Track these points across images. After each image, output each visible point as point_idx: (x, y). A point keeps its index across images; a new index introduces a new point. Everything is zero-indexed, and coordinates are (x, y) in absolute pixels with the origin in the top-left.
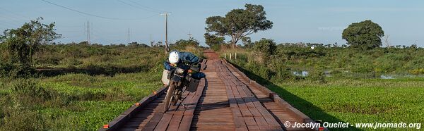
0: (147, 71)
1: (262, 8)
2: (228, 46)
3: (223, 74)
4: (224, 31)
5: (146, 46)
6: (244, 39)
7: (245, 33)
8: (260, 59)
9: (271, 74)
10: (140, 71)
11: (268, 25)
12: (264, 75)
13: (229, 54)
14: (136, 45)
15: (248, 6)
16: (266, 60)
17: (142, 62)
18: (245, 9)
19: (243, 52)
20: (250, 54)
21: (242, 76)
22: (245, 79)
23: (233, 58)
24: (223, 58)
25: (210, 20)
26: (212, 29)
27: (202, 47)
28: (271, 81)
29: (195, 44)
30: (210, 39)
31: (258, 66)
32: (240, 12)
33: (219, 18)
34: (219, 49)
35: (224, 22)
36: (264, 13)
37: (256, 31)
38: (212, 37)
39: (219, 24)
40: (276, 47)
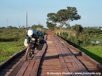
0: (17, 41)
1: (76, 9)
2: (58, 28)
3: (55, 42)
4: (56, 21)
5: (16, 28)
6: (67, 25)
7: (67, 22)
8: (74, 35)
9: (80, 42)
10: (13, 41)
11: (78, 18)
12: (76, 43)
13: (59, 32)
14: (11, 28)
15: (68, 8)
16: (78, 35)
17: (14, 36)
18: (67, 9)
19: (66, 31)
20: (69, 32)
21: (65, 43)
22: (67, 44)
23: (61, 34)
24: (55, 34)
25: (50, 15)
26: (50, 19)
27: (45, 29)
28: (80, 46)
29: (42, 27)
30: (49, 25)
31: (73, 38)
32: (64, 10)
33: (53, 14)
34: (53, 30)
35: (56, 16)
36: (77, 11)
37: (72, 20)
38: (50, 23)
39: (53, 17)
40: (82, 28)
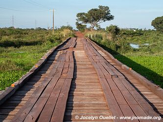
0: (41, 44)
1: (108, 8)
2: (89, 30)
4: (86, 21)
5: (45, 29)
6: (97, 26)
7: (99, 22)
8: (110, 38)
9: (118, 47)
10: (37, 44)
11: (111, 18)
12: (113, 48)
13: (91, 34)
14: (40, 29)
15: (100, 7)
16: (114, 37)
18: (98, 8)
19: (99, 33)
20: (103, 34)
23: (93, 36)
24: (87, 37)
25: (80, 15)
26: (80, 19)
27: (74, 30)
28: (118, 51)
29: (71, 28)
30: (79, 26)
31: (109, 42)
32: (96, 10)
33: (84, 14)
34: (84, 31)
35: (87, 16)
36: (109, 11)
37: (104, 21)
38: (80, 24)
39: (84, 17)
40: (119, 30)
